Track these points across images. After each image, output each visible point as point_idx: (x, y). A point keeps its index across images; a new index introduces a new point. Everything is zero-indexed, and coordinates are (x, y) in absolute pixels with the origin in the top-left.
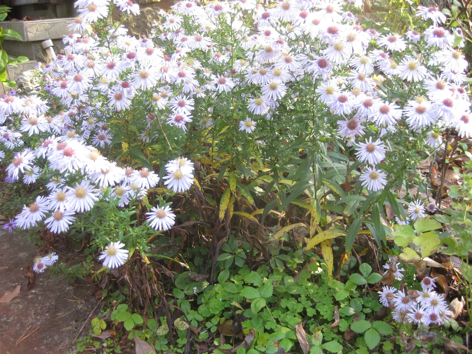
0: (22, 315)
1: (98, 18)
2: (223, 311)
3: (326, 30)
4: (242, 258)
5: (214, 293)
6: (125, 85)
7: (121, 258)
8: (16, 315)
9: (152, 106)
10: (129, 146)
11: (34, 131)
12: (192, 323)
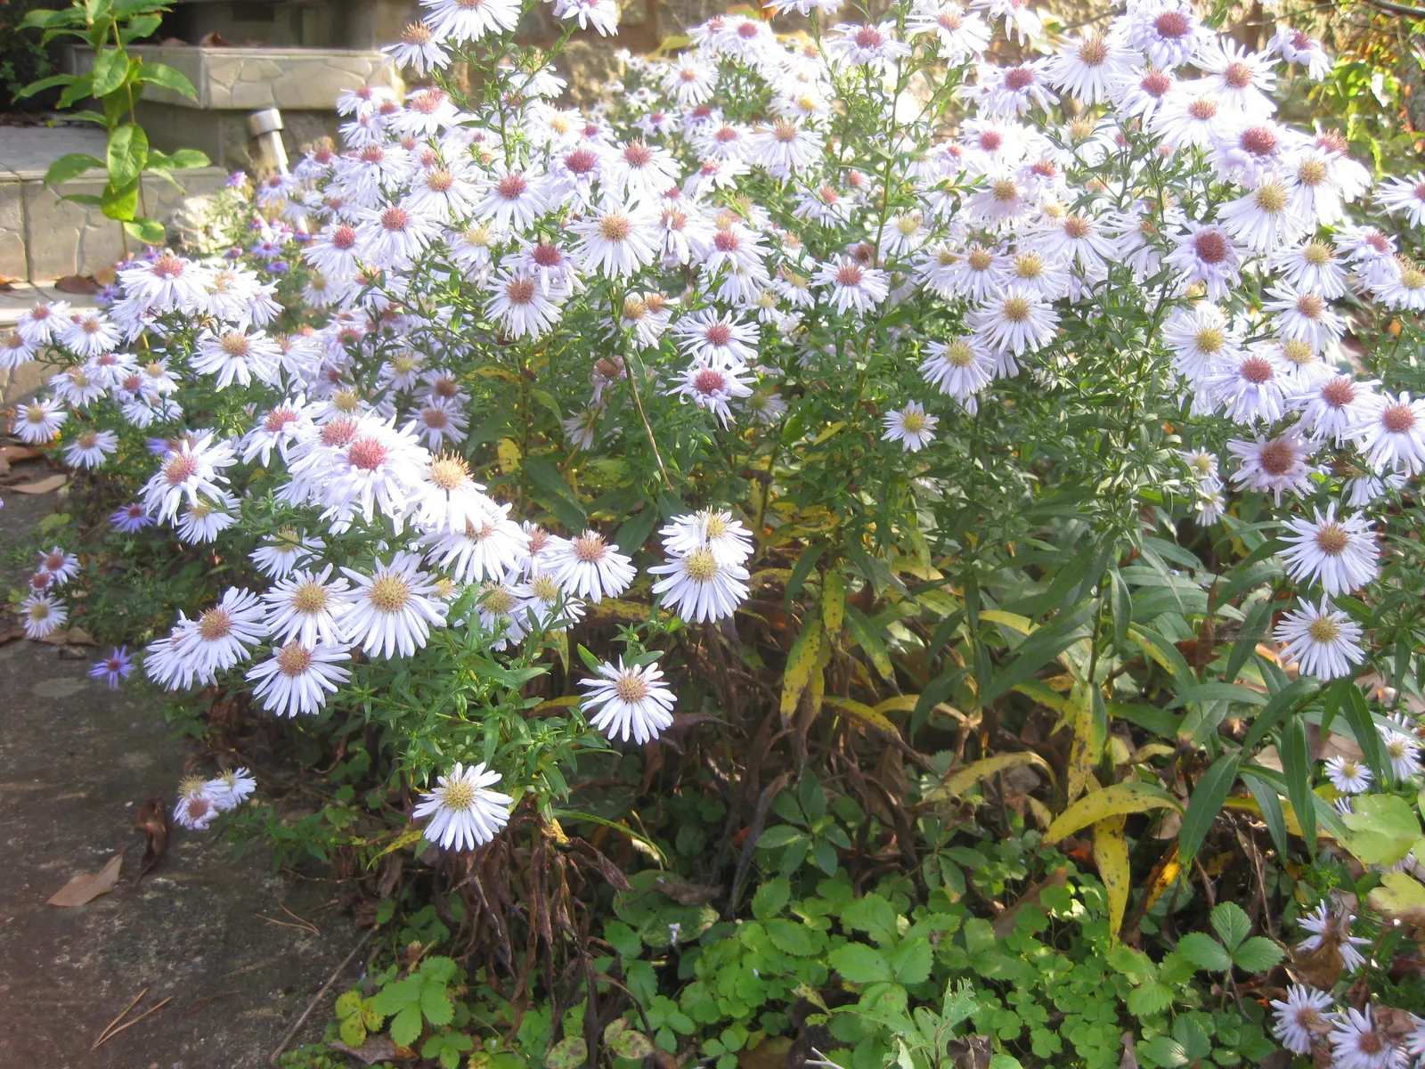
0: (120, 951)
1: (486, 28)
2: (760, 1010)
3: (1236, 141)
4: (832, 844)
5: (736, 950)
6: (546, 257)
7: (484, 818)
8: (102, 952)
9: (618, 332)
10: (526, 454)
11: (235, 378)
12: (660, 1037)
